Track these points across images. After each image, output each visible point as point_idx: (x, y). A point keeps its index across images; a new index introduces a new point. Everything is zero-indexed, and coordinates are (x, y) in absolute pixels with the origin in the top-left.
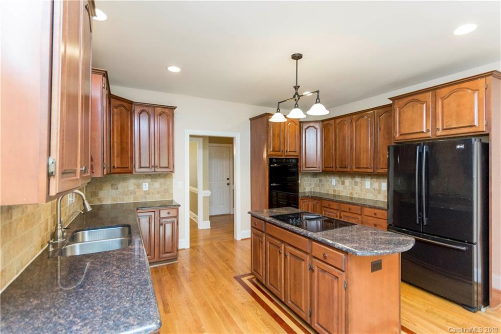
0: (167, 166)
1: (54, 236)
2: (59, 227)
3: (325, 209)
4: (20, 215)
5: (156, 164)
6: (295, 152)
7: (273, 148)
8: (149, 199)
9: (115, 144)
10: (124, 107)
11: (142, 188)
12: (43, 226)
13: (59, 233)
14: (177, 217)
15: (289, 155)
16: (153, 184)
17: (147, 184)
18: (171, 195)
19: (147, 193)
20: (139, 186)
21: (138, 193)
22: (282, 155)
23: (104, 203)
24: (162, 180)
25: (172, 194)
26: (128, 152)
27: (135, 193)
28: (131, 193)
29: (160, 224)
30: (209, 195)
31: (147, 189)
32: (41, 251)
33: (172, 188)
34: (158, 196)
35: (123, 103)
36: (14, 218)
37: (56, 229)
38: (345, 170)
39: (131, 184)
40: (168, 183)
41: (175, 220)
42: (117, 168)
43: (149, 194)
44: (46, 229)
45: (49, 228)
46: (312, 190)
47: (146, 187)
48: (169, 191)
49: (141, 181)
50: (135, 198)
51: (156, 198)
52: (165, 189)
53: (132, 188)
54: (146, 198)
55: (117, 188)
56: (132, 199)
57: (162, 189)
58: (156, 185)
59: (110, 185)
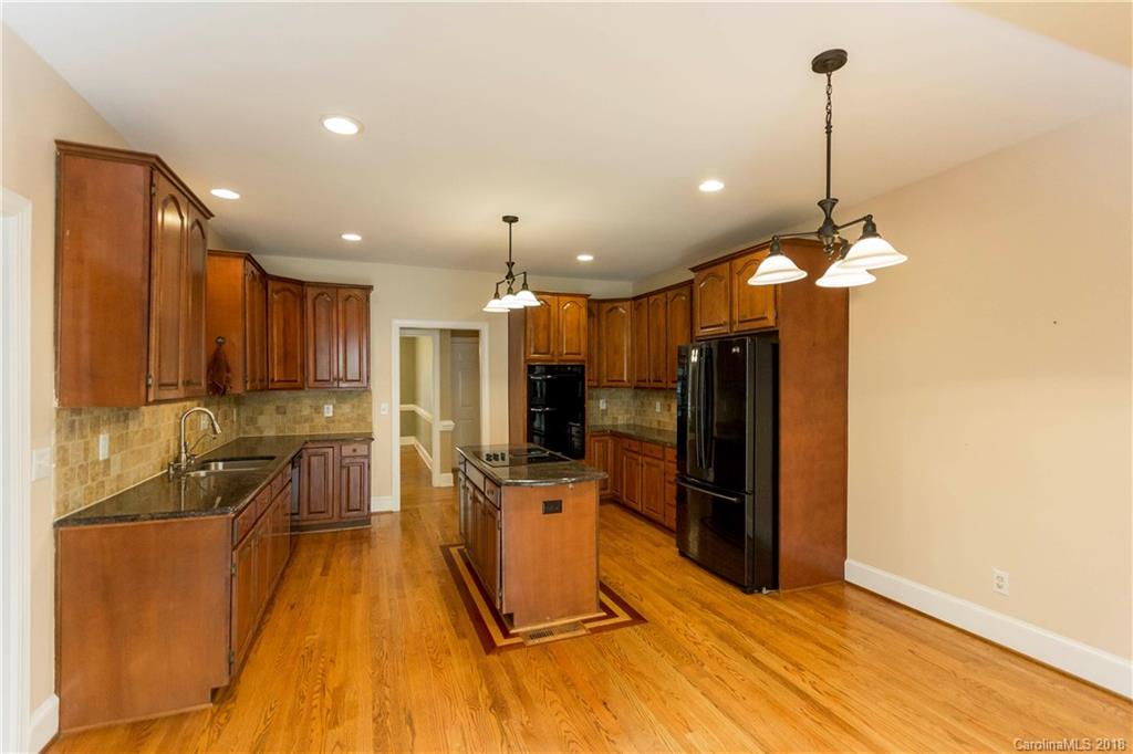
0: (358, 378)
1: (177, 460)
2: (183, 450)
3: (629, 454)
4: (136, 429)
5: (341, 375)
6: (579, 354)
7: (535, 348)
8: (335, 430)
9: (276, 346)
10: (289, 290)
11: (323, 413)
12: (164, 445)
13: (184, 456)
14: (368, 457)
15: (565, 361)
16: (340, 408)
17: (331, 407)
18: (370, 424)
19: (331, 420)
20: (318, 410)
21: (317, 420)
22: (553, 361)
23: (266, 434)
24: (355, 401)
25: (372, 423)
26: (295, 357)
27: (312, 420)
28: (305, 421)
29: (341, 467)
30: (451, 429)
31: (331, 414)
32: (160, 473)
33: (371, 414)
34: (347, 425)
35: (288, 286)
36: (131, 429)
37: (180, 453)
38: (660, 385)
39: (303, 405)
40: (364, 405)
41: (366, 461)
42: (279, 381)
43: (334, 422)
44: (168, 451)
45: (171, 451)
46: (632, 422)
47: (329, 411)
48: (365, 418)
49: (321, 402)
50: (312, 428)
51: (346, 428)
52: (359, 415)
53: (306, 412)
54: (329, 429)
55: (285, 413)
56: (308, 429)
57: (355, 415)
58: (346, 408)
59: (274, 407)
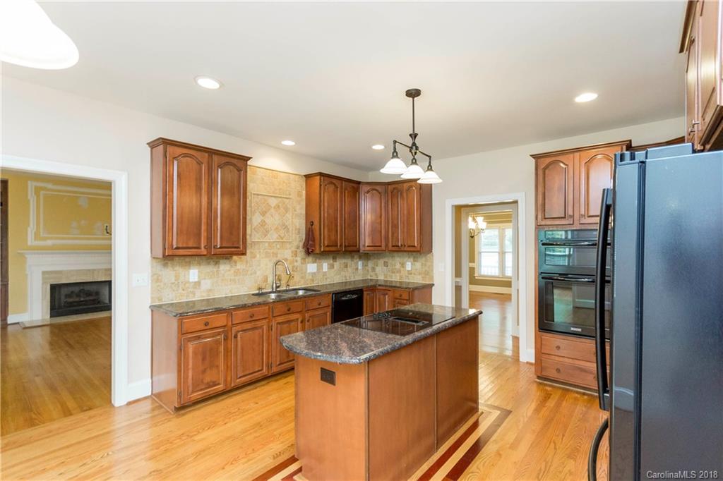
5: (405, 243)
7: (548, 213)
11: (406, 268)
15: (587, 224)
16: (415, 264)
17: (410, 263)
19: (410, 273)
20: (403, 265)
21: (403, 272)
22: (570, 225)
24: (424, 260)
25: (433, 277)
26: (380, 231)
27: (400, 272)
28: (397, 272)
31: (410, 269)
33: (432, 270)
34: (420, 277)
39: (396, 262)
40: (428, 264)
42: (369, 246)
43: (411, 274)
47: (409, 266)
48: (428, 273)
49: (405, 260)
50: (401, 277)
51: (417, 280)
52: (426, 271)
53: (398, 266)
54: (409, 279)
55: (387, 266)
56: (398, 278)
57: (424, 270)
58: (418, 265)
59: (383, 262)
